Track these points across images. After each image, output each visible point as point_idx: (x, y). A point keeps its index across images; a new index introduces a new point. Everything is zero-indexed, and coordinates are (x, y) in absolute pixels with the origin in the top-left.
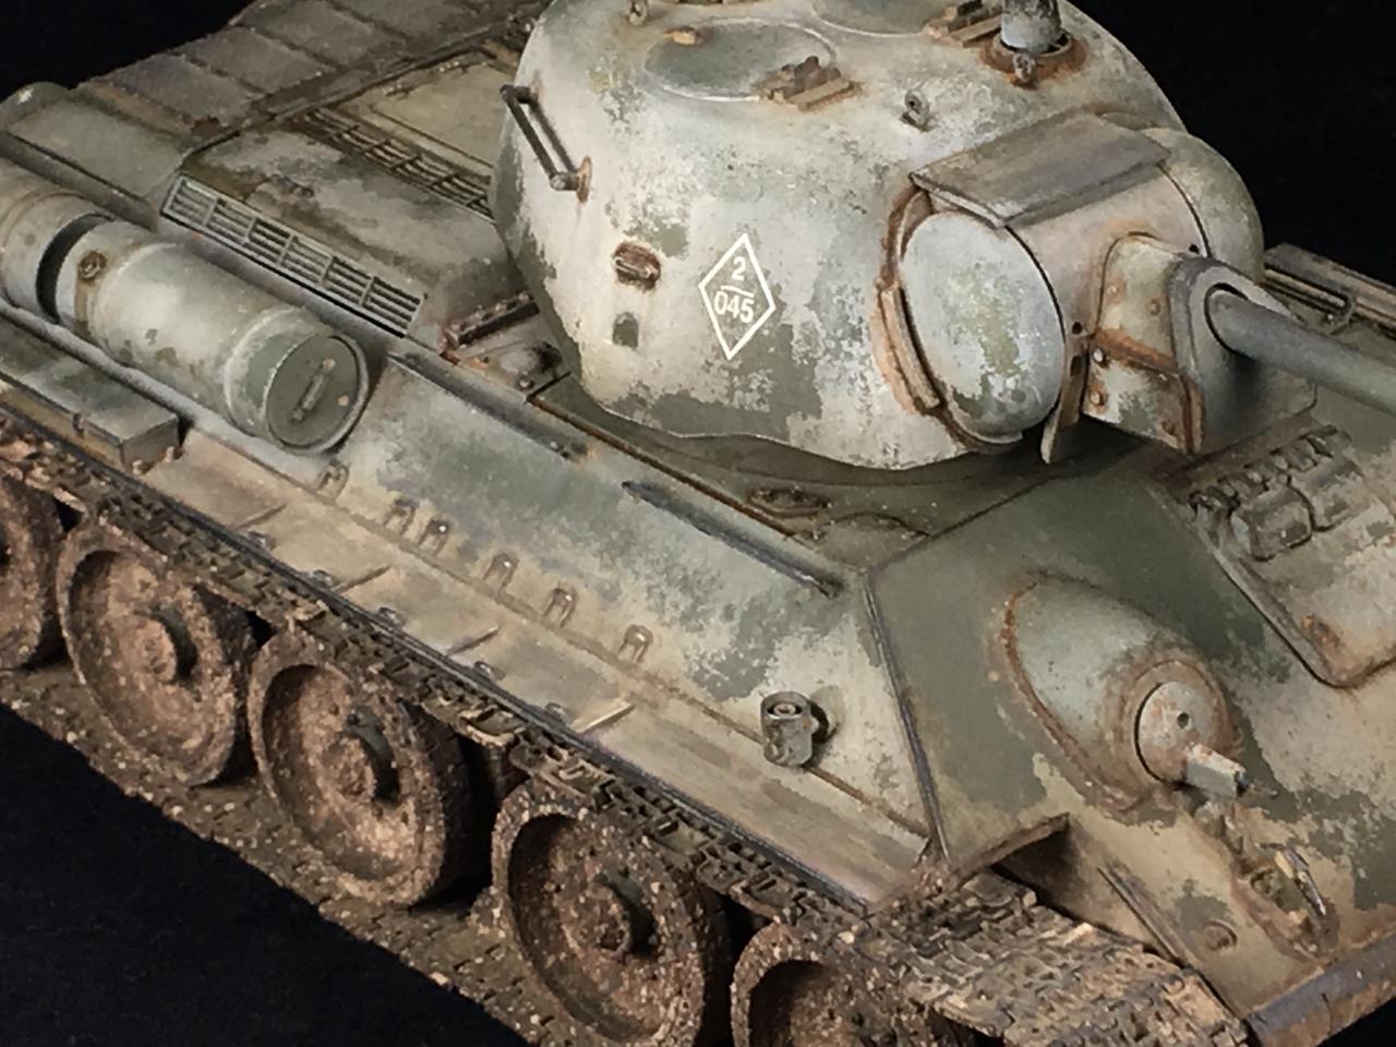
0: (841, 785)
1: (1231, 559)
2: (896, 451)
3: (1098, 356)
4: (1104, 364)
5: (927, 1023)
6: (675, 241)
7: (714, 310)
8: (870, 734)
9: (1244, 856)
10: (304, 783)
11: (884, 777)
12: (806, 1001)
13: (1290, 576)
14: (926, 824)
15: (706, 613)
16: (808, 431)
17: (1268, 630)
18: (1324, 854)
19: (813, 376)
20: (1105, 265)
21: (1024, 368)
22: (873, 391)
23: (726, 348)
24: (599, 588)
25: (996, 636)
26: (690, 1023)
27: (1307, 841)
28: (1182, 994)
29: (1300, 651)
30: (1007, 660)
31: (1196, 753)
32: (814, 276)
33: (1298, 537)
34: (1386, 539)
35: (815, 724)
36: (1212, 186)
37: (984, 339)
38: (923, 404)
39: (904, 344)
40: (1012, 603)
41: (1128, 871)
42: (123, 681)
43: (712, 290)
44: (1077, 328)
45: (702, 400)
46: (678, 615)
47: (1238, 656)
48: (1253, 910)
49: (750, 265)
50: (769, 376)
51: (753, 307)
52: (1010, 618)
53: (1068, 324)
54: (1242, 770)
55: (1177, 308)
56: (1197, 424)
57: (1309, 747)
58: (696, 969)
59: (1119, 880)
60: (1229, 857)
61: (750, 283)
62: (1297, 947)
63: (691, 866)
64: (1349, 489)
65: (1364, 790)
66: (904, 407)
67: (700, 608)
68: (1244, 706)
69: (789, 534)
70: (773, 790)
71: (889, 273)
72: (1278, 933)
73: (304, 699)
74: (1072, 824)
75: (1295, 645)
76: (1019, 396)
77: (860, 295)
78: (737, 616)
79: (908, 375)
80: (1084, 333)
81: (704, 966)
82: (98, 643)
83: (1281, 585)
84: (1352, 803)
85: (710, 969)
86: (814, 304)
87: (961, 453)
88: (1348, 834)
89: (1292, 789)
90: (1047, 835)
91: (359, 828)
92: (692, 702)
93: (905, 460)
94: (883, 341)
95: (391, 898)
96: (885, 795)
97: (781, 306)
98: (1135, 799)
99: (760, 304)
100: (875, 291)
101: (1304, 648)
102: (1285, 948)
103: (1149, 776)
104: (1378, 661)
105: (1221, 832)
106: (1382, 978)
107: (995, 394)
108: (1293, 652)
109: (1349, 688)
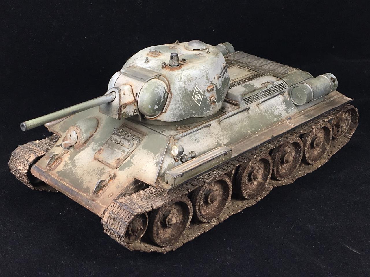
17: (102, 146)
27: (66, 163)
33: (117, 142)
47: (96, 145)
65: (77, 167)
84: (74, 166)
88: (69, 167)
89: (74, 158)
104: (99, 159)
105: (62, 152)
108: (98, 150)
109: (95, 159)
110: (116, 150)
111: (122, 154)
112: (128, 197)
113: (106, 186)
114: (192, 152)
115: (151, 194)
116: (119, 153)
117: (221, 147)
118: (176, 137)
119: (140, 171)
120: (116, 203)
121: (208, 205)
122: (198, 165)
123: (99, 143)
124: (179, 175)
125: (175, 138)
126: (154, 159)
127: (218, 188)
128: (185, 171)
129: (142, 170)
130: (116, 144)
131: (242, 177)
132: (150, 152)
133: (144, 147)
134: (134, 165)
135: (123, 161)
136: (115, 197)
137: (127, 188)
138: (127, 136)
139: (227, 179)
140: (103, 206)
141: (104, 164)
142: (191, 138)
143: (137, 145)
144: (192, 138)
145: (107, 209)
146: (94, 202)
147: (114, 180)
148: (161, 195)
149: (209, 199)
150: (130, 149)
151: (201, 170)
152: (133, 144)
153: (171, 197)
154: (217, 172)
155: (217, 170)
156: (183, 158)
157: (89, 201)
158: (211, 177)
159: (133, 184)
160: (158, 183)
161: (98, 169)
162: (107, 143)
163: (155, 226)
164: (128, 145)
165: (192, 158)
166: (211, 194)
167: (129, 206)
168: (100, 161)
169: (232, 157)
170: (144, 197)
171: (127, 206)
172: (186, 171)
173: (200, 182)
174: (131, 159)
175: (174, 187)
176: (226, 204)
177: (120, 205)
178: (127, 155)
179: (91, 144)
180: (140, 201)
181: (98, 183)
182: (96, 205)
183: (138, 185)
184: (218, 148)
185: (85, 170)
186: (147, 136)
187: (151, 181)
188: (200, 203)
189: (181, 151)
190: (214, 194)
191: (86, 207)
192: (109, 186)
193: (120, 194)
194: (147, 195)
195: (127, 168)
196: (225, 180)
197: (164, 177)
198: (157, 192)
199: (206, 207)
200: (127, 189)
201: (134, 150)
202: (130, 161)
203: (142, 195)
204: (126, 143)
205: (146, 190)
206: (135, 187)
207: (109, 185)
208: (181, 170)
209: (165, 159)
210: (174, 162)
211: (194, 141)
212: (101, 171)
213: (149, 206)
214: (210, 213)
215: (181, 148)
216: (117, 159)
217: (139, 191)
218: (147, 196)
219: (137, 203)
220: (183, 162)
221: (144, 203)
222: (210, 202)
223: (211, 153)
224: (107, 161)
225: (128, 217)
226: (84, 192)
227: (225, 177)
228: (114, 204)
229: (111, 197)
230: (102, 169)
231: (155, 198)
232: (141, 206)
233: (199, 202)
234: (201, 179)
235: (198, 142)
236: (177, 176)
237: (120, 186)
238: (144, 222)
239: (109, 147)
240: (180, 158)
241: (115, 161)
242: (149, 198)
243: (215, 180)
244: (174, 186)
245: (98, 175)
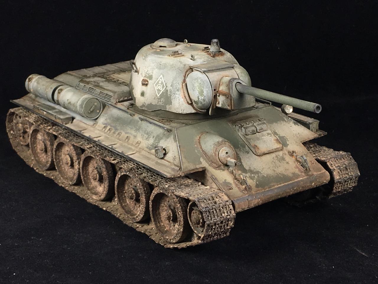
0: (167, 161)
1: (241, 134)
2: (184, 110)
3: (218, 95)
4: (219, 96)
5: (178, 200)
6: (151, 77)
7: (156, 88)
8: (173, 153)
9: (236, 177)
10: (89, 181)
11: (174, 159)
12: (162, 204)
13: (251, 138)
14: (180, 166)
15: (150, 137)
16: (169, 108)
17: (246, 146)
18: (251, 179)
19: (171, 98)
20: (220, 81)
21: (205, 95)
22: (180, 100)
23: (158, 95)
24: (134, 136)
25: (197, 140)
26: (143, 210)
27: (248, 177)
28: (222, 195)
29: (251, 149)
30: (198, 144)
31: (229, 159)
32: (172, 81)
33: (254, 133)
34: (270, 135)
35: (164, 152)
36: (242, 72)
37: (198, 90)
38: (189, 102)
39: (186, 92)
40: (201, 136)
41: (214, 176)
42: (63, 169)
43: (156, 85)
44: (215, 90)
45: (154, 104)
46: (145, 138)
47: (240, 149)
48: (237, 185)
49: (162, 80)
50: (164, 99)
51: (162, 87)
52: (200, 138)
53: (213, 90)
54: (236, 161)
55: (231, 85)
56: (233, 104)
57: (251, 163)
58: (144, 199)
59: (213, 178)
60: (234, 177)
61: (162, 83)
62: (244, 192)
63: (143, 178)
64: (264, 127)
65: (260, 171)
66: (185, 103)
67: (149, 137)
68: (240, 156)
69: (164, 124)
70: (157, 163)
71: (184, 81)
72: (241, 189)
73: (90, 166)
74: (206, 169)
75: (251, 148)
76: (204, 100)
77: (179, 84)
78: (155, 138)
79: (186, 97)
80: (216, 91)
81: (146, 198)
82: (59, 162)
83: (250, 139)
84: (258, 172)
85: (147, 199)
86: (171, 86)
87: (195, 112)
88: (256, 177)
89: (247, 169)
90: (201, 170)
91: (97, 188)
92: (146, 151)
93: (185, 112)
94: (182, 91)
95: (100, 198)
96: (174, 162)
97: (166, 86)
98: (218, 166)
99: (163, 86)
100: (182, 83)
101: (252, 149)
102: (242, 191)
103: (220, 162)
104: (265, 153)
105: (232, 173)
106: (259, 199)
107: (200, 100)
109: (260, 156)
136: (315, 161)
147: (296, 155)
161: (274, 158)
174: (279, 135)
178: (273, 134)
195: (288, 142)
201: (269, 129)
212: (279, 158)
229: (315, 164)
230: (277, 156)
237: (305, 154)
239: (255, 140)
241: (276, 144)
245: (282, 161)
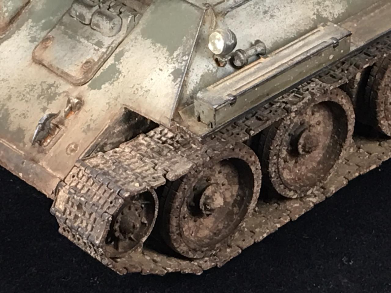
13: (68, 24)
17: (49, 30)
34: (97, 48)
47: (36, 26)
104: (44, 63)
108: (41, 40)
109: (34, 61)
110: (82, 40)
111: (95, 49)
112: (111, 151)
113: (60, 126)
114: (257, 42)
115: (164, 143)
116: (89, 48)
117: (327, 26)
118: (220, 8)
119: (136, 92)
120: (83, 168)
121: (298, 159)
122: (271, 74)
123: (43, 21)
124: (224, 103)
125: (216, 11)
126: (167, 62)
127: (321, 119)
128: (238, 92)
129: (142, 88)
130: (82, 26)
131: (379, 90)
132: (159, 45)
133: (146, 34)
134: (124, 76)
135: (97, 66)
136: (81, 153)
137: (108, 131)
138: (106, 5)
139: (342, 98)
140: (54, 174)
141: (55, 73)
142: (254, 8)
143: (131, 29)
144: (256, 8)
145: (64, 181)
146: (34, 165)
147: (78, 113)
148: (185, 144)
149: (300, 146)
150: (114, 38)
151: (278, 86)
152: (121, 27)
153: (208, 151)
154: (316, 85)
155: (317, 80)
156: (236, 58)
157: (23, 163)
158: (303, 98)
159: (121, 122)
160: (177, 120)
161: (43, 84)
162: (60, 22)
163: (174, 218)
164: (110, 29)
165: (258, 56)
166: (304, 135)
167: (113, 174)
168: (46, 65)
169: (353, 48)
170: (146, 152)
171: (109, 175)
172: (242, 90)
173: (276, 111)
174: (117, 63)
175: (214, 130)
176: (341, 154)
177: (91, 173)
178: (107, 51)
179: (25, 25)
180: (139, 161)
181: (43, 121)
182: (38, 170)
183: (133, 122)
184: (319, 31)
185: (12, 88)
186: (152, 7)
187: (161, 116)
188: (278, 156)
189: (230, 44)
190: (311, 134)
191: (18, 176)
192: (66, 127)
193: (93, 146)
194: (155, 146)
195: (107, 84)
196: (336, 101)
197: (191, 105)
198: (177, 138)
199: (294, 161)
200: (108, 133)
201: (123, 40)
202: (113, 66)
203: (143, 148)
204: (105, 25)
205: (152, 133)
206: (126, 126)
207: (68, 124)
208: (231, 88)
209: (194, 61)
210: (214, 68)
211: (261, 16)
212: (49, 91)
213: (159, 175)
214: (303, 175)
215: (230, 37)
216: (84, 62)
217: (135, 137)
218: (155, 150)
219: (131, 166)
220: (237, 68)
221: (147, 168)
222: (303, 151)
223: (301, 43)
224: (61, 67)
225: (111, 203)
226: (11, 141)
227: (337, 95)
228: (78, 170)
229: (72, 154)
230: (51, 86)
231: (173, 153)
232: (140, 173)
233: (275, 155)
234: (278, 104)
235: (272, 16)
236: (220, 105)
237: (91, 127)
238: (150, 209)
239: (66, 33)
240: (230, 58)
241: (79, 67)
242: (160, 153)
243: (313, 104)
244: (214, 127)
245: (43, 99)
